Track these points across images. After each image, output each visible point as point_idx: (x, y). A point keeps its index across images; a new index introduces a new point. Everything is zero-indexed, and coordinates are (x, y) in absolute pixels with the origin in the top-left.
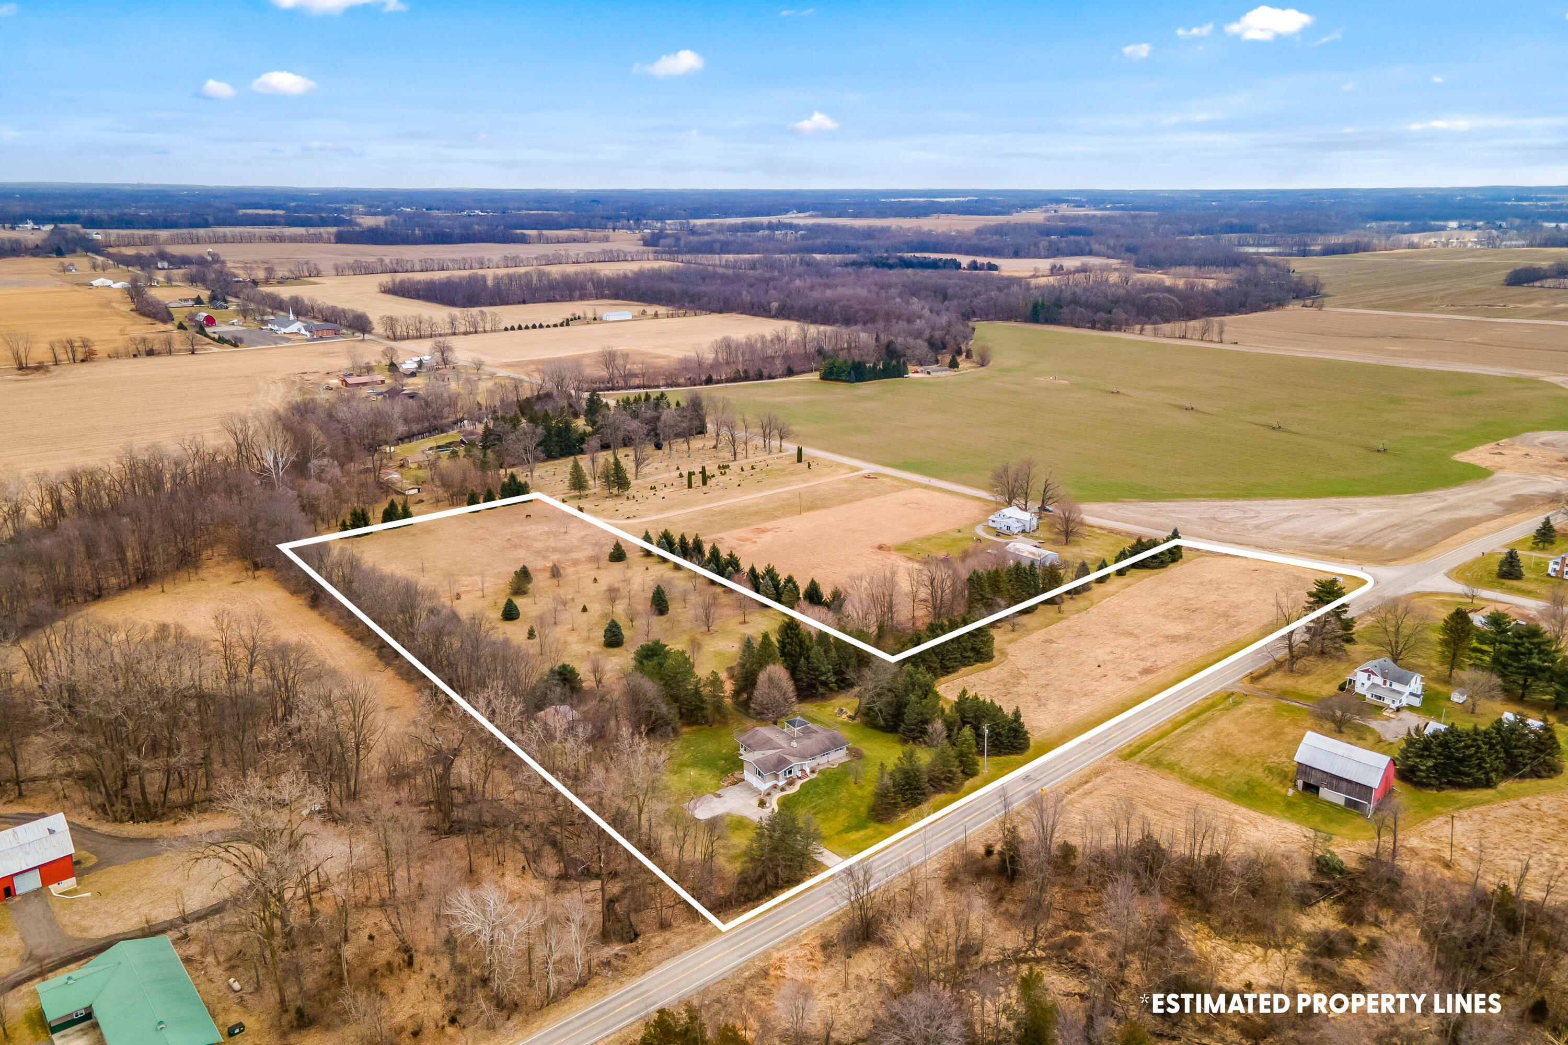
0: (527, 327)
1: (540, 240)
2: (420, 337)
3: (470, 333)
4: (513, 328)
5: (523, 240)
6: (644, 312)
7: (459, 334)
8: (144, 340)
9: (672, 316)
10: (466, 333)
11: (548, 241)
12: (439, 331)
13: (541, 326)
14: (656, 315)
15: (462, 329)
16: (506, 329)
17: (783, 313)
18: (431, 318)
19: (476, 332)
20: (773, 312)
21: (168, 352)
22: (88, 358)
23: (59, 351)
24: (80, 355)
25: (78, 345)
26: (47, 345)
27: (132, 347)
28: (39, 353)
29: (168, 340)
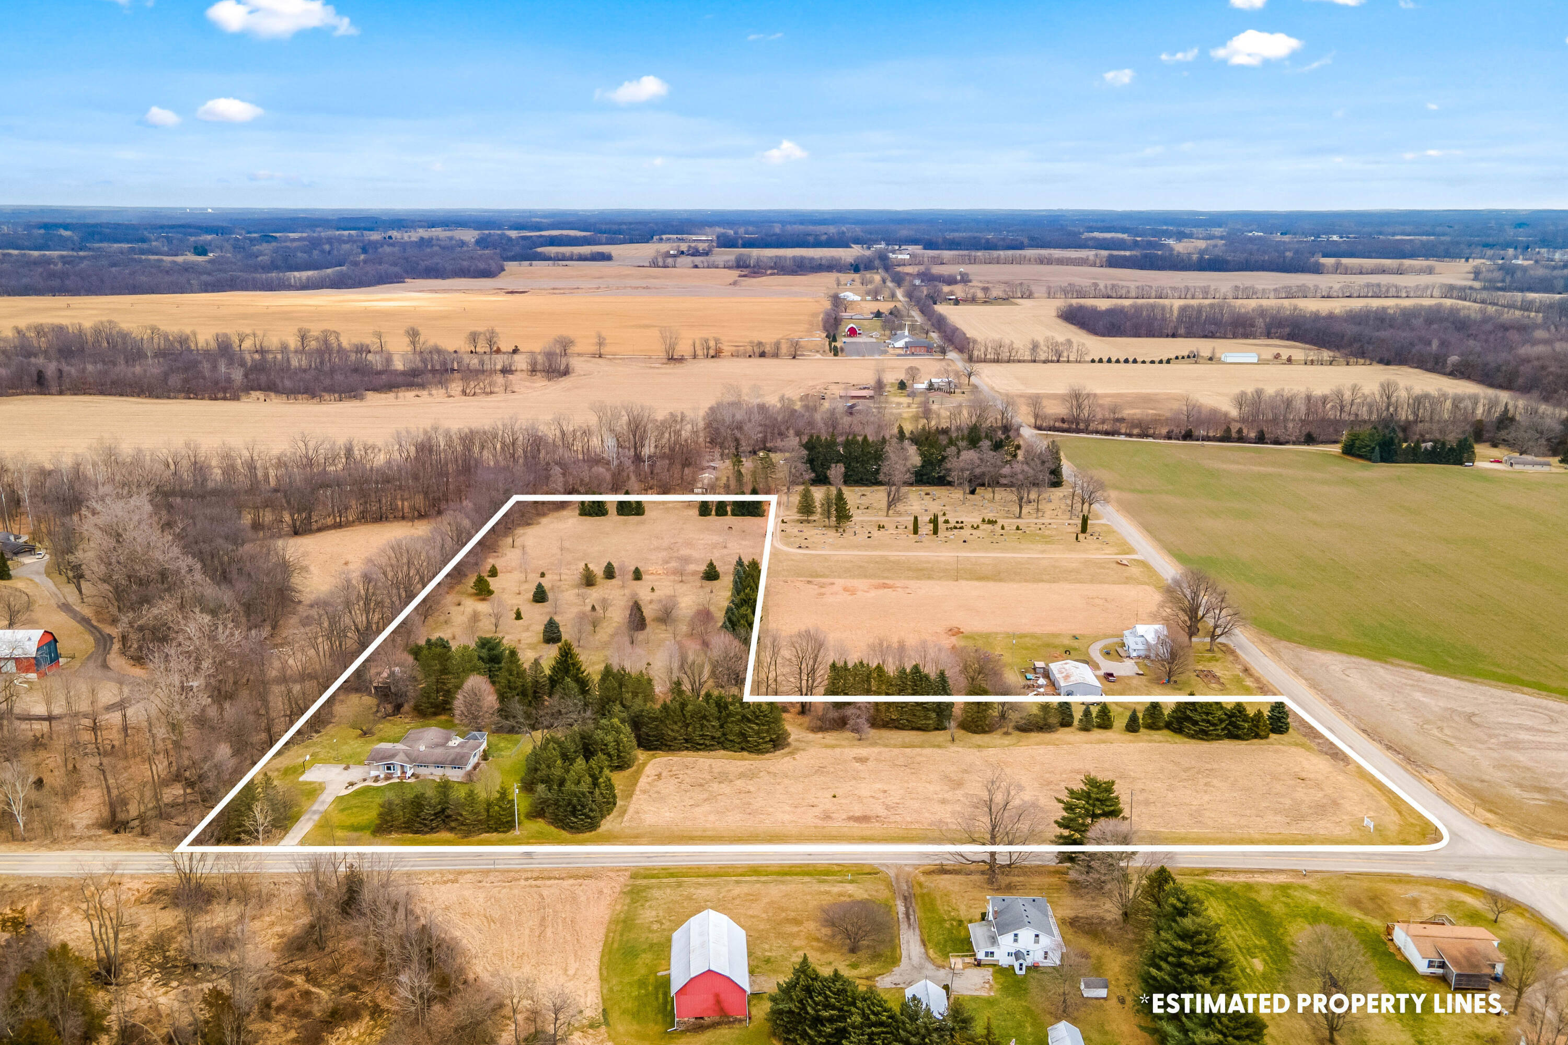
0: (1118, 361)
1: (1336, 269)
2: (997, 361)
3: (1052, 361)
4: (1101, 361)
5: (1317, 270)
6: (1277, 356)
7: (1039, 361)
8: (760, 344)
9: (1312, 362)
10: (1045, 362)
11: (1347, 271)
12: (1019, 357)
13: (1135, 361)
14: (1289, 360)
15: (1043, 357)
16: (1093, 361)
17: (1461, 372)
18: (1012, 343)
19: (1058, 361)
20: (1448, 370)
21: (776, 355)
22: (717, 355)
23: (698, 348)
24: (712, 352)
25: (712, 344)
26: (691, 342)
27: (749, 349)
28: (683, 348)
29: (777, 345)
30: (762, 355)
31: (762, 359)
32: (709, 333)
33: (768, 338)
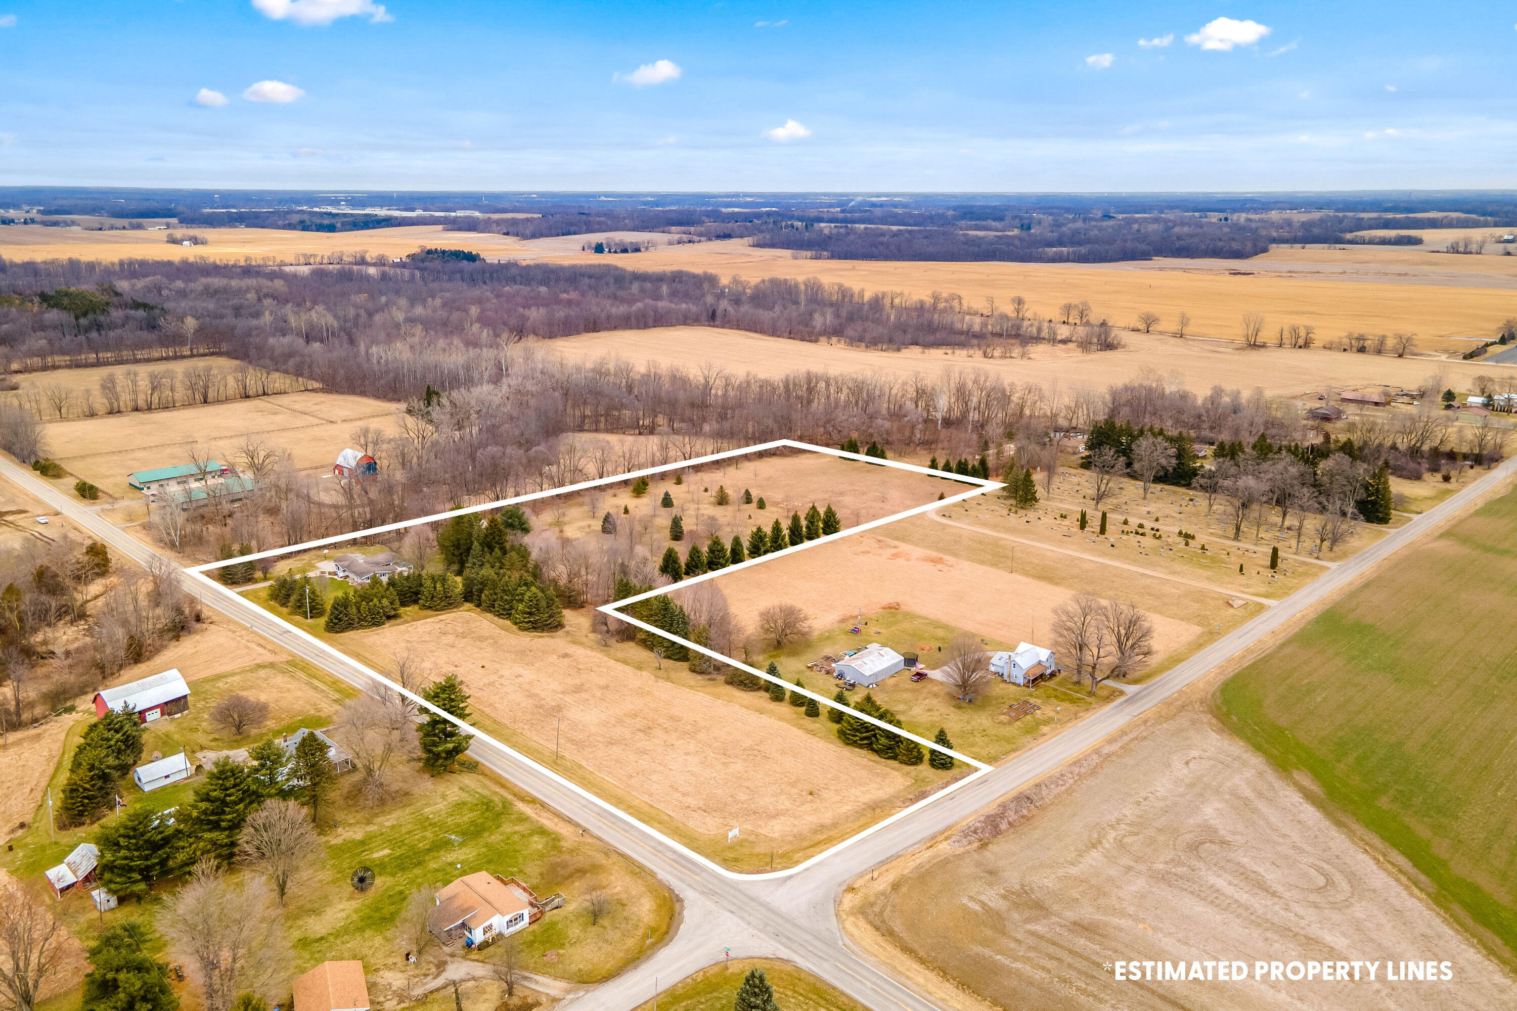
8: (1360, 336)
21: (1379, 352)
22: (1306, 345)
23: (1286, 335)
24: (1301, 342)
25: (1303, 334)
26: (1278, 329)
27: (1346, 341)
28: (1268, 335)
29: (1382, 340)
30: (1362, 350)
31: (1361, 356)
32: (1301, 321)
33: (1372, 329)
